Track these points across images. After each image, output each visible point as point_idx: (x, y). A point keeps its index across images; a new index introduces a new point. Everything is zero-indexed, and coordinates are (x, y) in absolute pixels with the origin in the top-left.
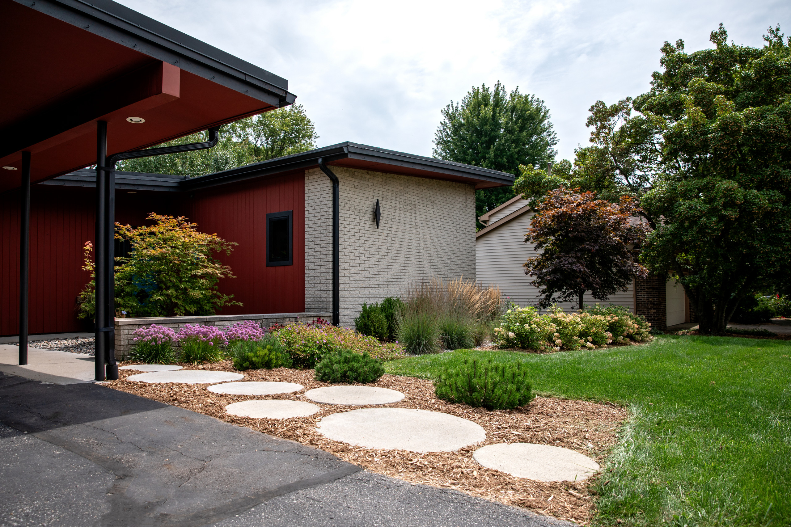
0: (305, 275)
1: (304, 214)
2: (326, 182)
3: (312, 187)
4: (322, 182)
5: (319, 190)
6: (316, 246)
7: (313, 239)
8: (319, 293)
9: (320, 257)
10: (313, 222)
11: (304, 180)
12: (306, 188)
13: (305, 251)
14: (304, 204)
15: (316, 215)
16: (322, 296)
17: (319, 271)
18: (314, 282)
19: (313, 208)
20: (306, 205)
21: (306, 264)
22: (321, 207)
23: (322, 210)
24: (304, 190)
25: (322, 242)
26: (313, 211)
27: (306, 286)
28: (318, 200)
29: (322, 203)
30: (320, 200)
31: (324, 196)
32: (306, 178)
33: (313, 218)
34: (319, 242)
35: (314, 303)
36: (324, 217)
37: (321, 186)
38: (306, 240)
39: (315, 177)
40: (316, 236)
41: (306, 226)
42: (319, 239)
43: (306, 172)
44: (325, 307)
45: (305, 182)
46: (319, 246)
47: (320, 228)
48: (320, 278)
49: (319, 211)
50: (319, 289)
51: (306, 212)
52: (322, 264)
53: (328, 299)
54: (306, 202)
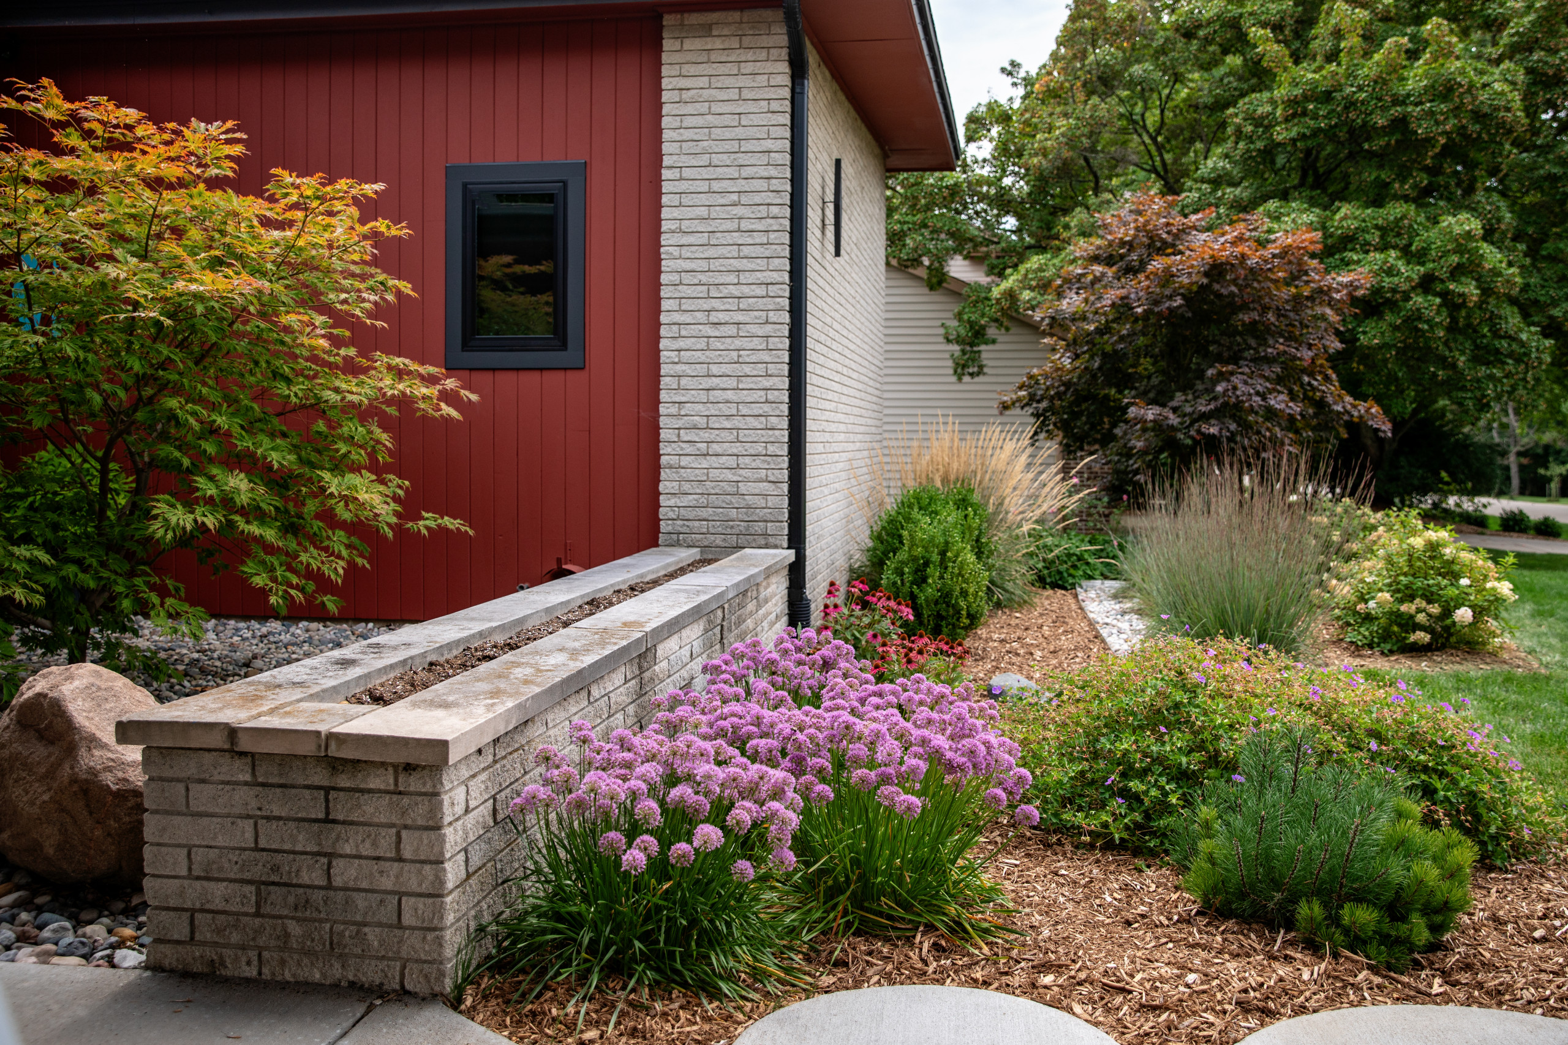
0: (662, 410)
1: (657, 181)
2: (770, 67)
3: (703, 82)
4: (748, 68)
5: (733, 94)
6: (716, 304)
7: (703, 278)
8: (729, 475)
9: (738, 343)
10: (703, 212)
11: (658, 48)
12: (665, 83)
13: (663, 318)
14: (658, 141)
15: (716, 185)
16: (743, 488)
17: (730, 395)
18: (706, 435)
19: (704, 160)
20: (666, 148)
21: (664, 369)
22: (743, 159)
23: (747, 172)
24: (658, 90)
25: (746, 290)
26: (705, 173)
27: (664, 449)
28: (728, 134)
29: (746, 146)
30: (740, 132)
31: (756, 119)
32: (667, 44)
33: (704, 199)
34: (735, 291)
35: (703, 513)
36: (757, 199)
37: (742, 81)
38: (664, 278)
39: (718, 44)
40: (715, 265)
41: (665, 226)
42: (732, 278)
43: (668, 20)
44: (759, 527)
45: (665, 57)
46: (732, 304)
47: (737, 238)
48: (737, 422)
49: (733, 172)
50: (731, 462)
51: (666, 174)
52: (747, 369)
53: (771, 502)
54: (666, 135)
